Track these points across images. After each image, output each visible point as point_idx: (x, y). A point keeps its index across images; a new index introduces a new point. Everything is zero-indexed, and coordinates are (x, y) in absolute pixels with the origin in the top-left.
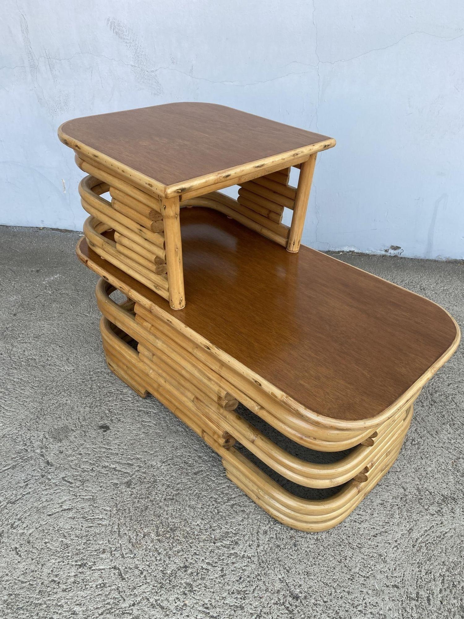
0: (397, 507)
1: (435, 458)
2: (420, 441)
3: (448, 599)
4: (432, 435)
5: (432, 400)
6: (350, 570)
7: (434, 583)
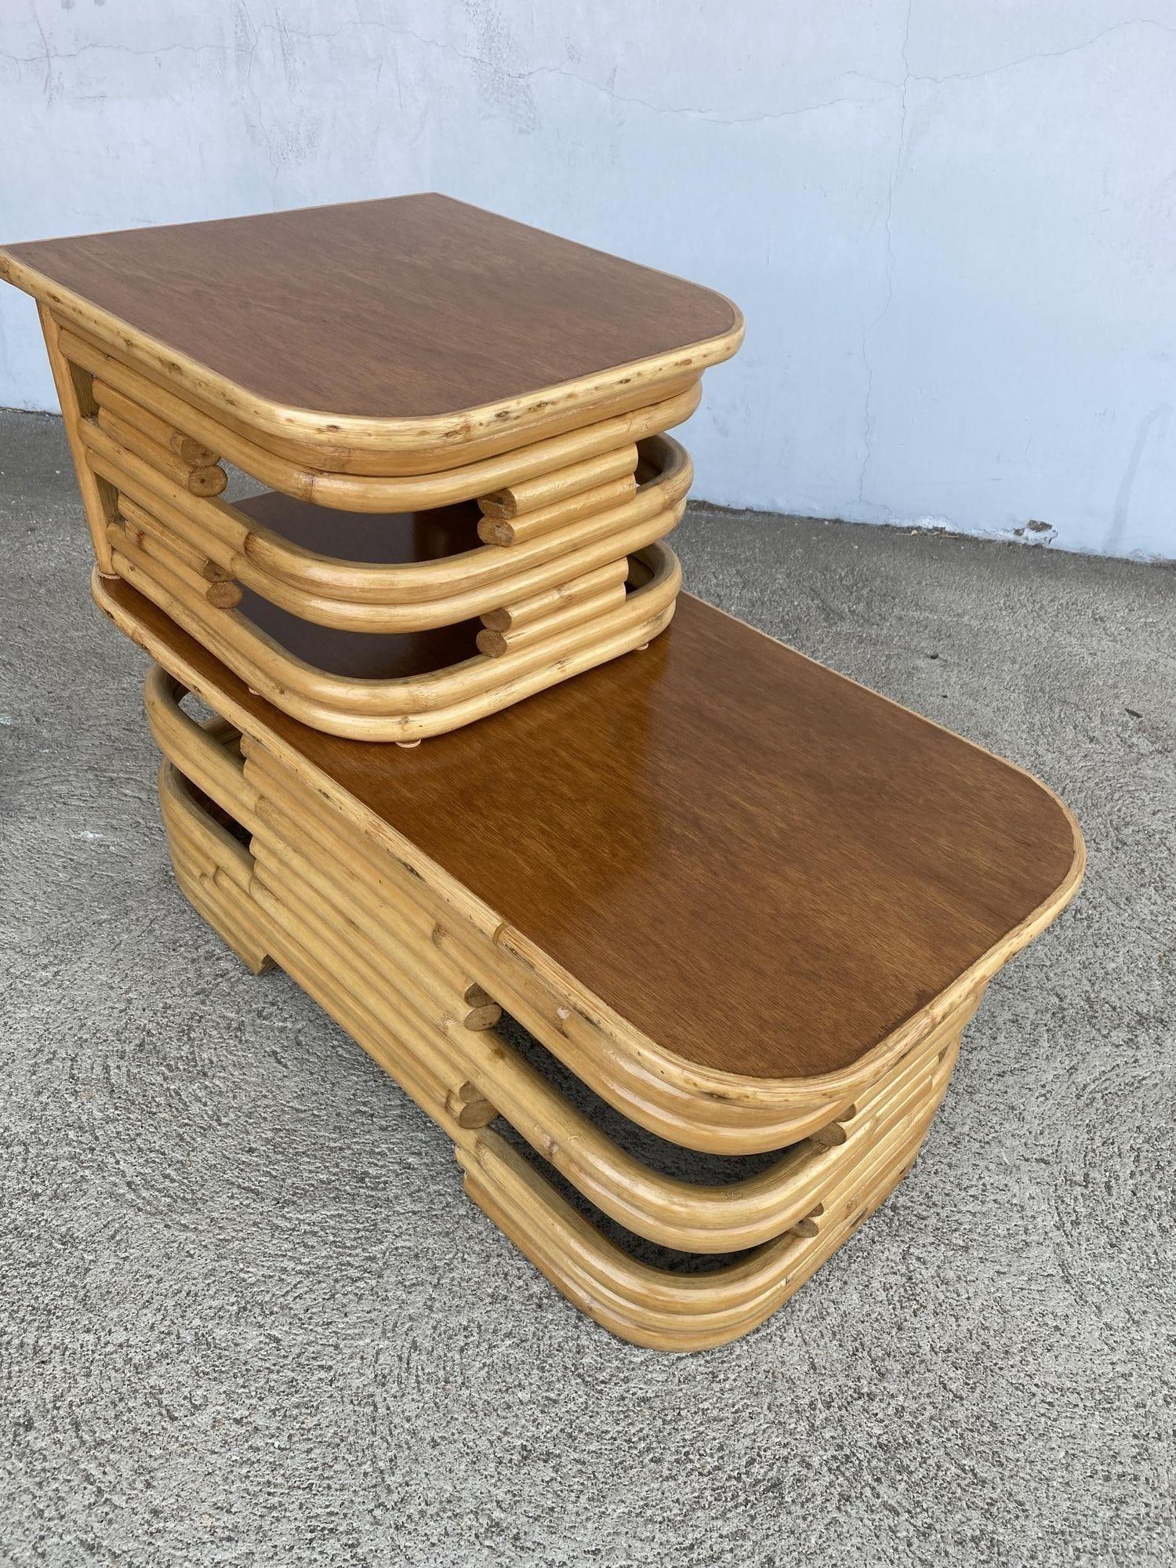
0: (1045, 1028)
1: (1125, 946)
2: (1092, 914)
3: (1146, 1189)
4: (1117, 904)
5: (1118, 840)
6: (953, 1129)
7: (1119, 1160)
